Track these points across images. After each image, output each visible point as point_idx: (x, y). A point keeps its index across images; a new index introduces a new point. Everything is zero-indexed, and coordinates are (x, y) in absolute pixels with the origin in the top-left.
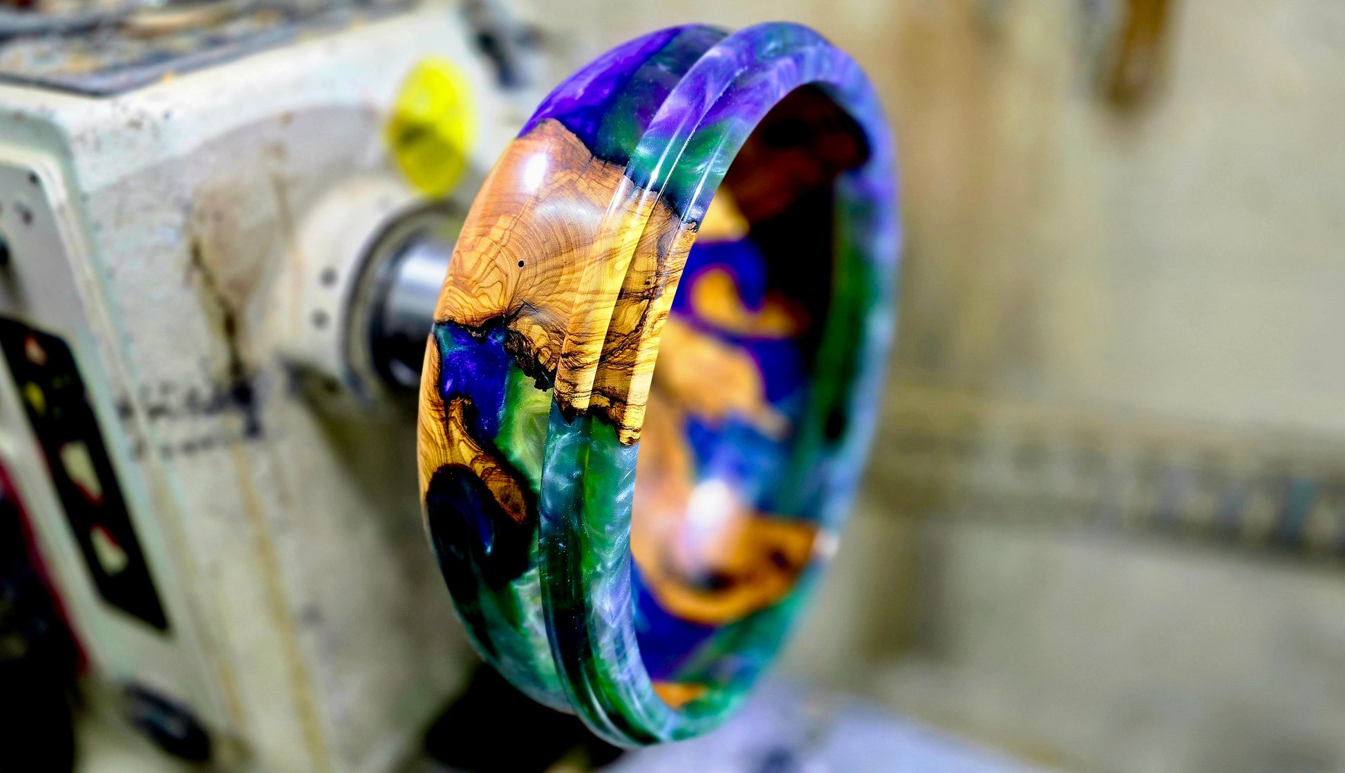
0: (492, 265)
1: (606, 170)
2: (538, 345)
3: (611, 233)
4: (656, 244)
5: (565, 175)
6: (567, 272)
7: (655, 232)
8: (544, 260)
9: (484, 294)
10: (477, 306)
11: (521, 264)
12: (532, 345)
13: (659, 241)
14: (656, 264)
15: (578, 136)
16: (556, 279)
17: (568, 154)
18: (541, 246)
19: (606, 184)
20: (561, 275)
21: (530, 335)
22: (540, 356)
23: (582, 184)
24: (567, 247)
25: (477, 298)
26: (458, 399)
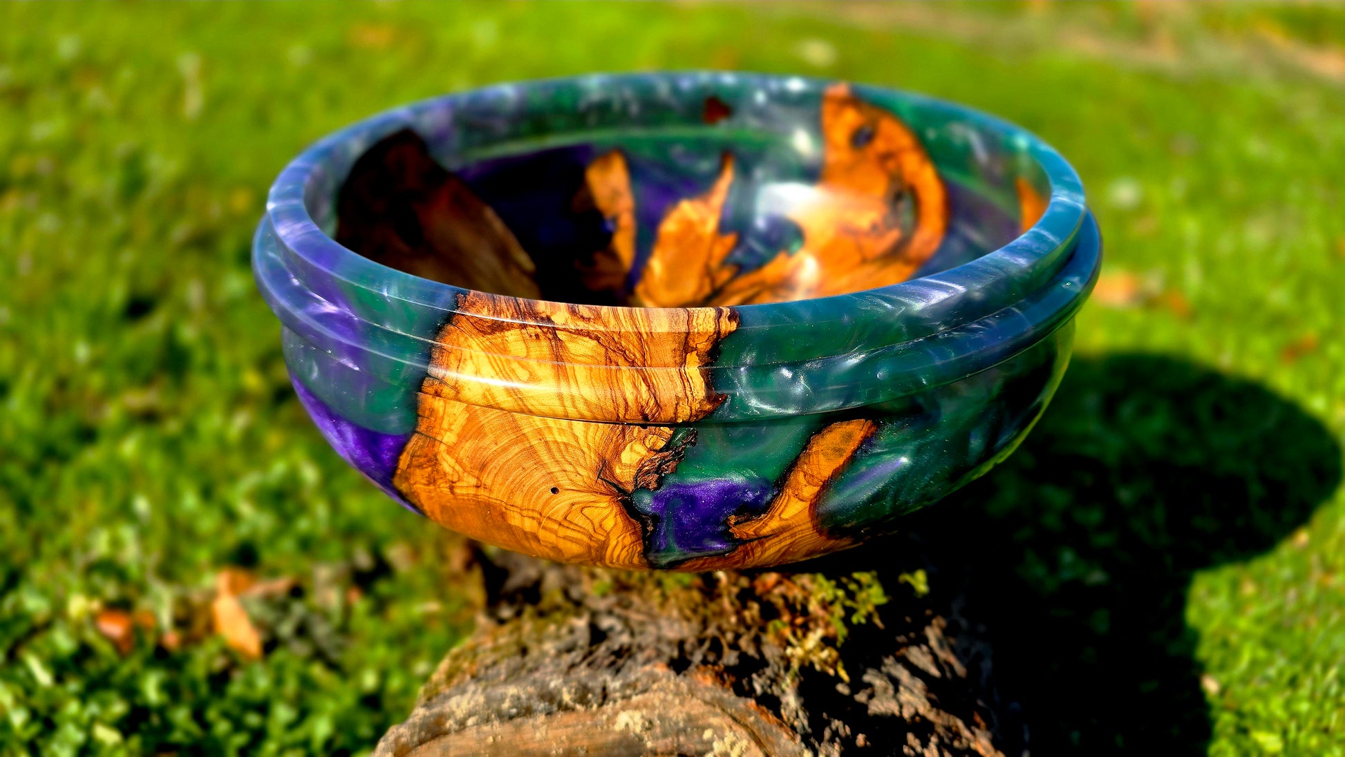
0: (566, 524)
1: (427, 413)
2: (643, 451)
4: (490, 337)
5: (444, 460)
6: (551, 436)
7: (476, 340)
8: (544, 465)
9: (601, 526)
10: (618, 532)
11: (554, 490)
12: (646, 459)
13: (485, 333)
14: (512, 332)
15: (401, 454)
16: (562, 447)
17: (422, 460)
18: (528, 471)
19: (441, 410)
20: (556, 442)
21: (634, 463)
22: (657, 448)
23: (449, 438)
24: (522, 441)
25: (608, 534)
26: (731, 531)
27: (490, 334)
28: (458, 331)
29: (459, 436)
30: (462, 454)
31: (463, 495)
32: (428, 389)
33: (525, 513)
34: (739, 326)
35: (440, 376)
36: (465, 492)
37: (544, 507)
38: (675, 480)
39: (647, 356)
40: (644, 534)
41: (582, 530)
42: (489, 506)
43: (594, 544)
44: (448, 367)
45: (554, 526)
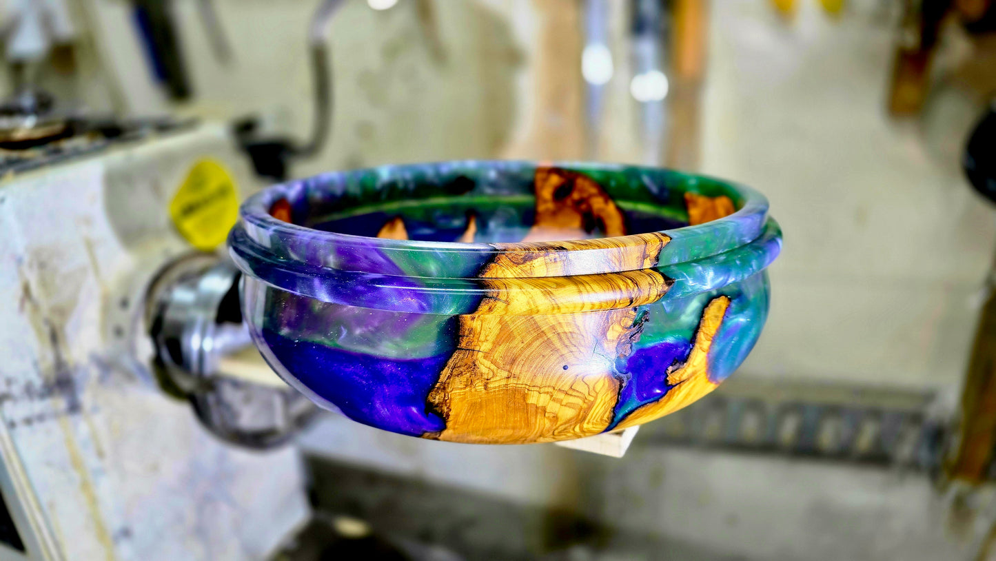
0: (570, 392)
1: (467, 332)
2: (620, 330)
3: (530, 300)
4: (521, 266)
5: (481, 364)
6: (561, 329)
7: (511, 270)
8: (557, 350)
9: (594, 388)
10: (604, 391)
11: (565, 368)
12: (622, 335)
13: (518, 264)
15: (443, 370)
16: (569, 335)
17: (461, 369)
18: (547, 357)
19: (479, 329)
20: (565, 333)
21: (615, 339)
22: (628, 326)
23: (485, 347)
24: (541, 337)
25: (597, 394)
26: (668, 379)
27: (523, 263)
28: (498, 267)
29: (494, 343)
30: (497, 355)
31: (495, 388)
32: (484, 307)
33: (542, 390)
34: (671, 239)
35: (495, 295)
36: (497, 384)
37: (557, 382)
38: (639, 347)
39: (623, 263)
40: (620, 389)
41: (580, 395)
42: (515, 391)
43: (585, 406)
44: (498, 288)
45: (561, 396)
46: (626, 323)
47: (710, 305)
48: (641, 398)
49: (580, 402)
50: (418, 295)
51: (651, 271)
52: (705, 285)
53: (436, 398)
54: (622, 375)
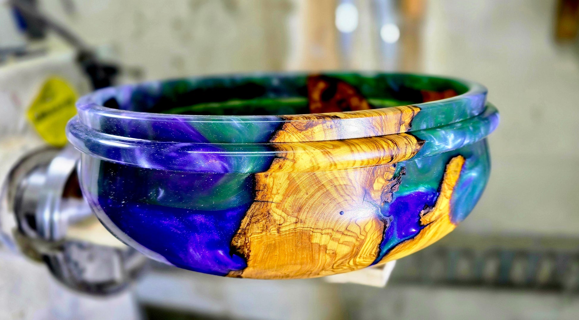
0: (346, 233)
1: (262, 188)
2: (383, 181)
3: (313, 159)
4: (304, 132)
5: (274, 212)
6: (337, 182)
7: (296, 135)
8: (335, 199)
9: (364, 228)
10: (372, 231)
11: (341, 213)
12: (385, 185)
13: (301, 130)
15: (243, 218)
16: (344, 187)
17: (258, 217)
18: (327, 205)
19: (271, 185)
20: (340, 185)
21: (380, 189)
22: (389, 179)
23: (277, 198)
24: (322, 189)
25: (367, 233)
26: (421, 220)
27: (305, 130)
28: (285, 133)
29: (284, 195)
30: (287, 204)
31: (286, 231)
32: (275, 166)
33: (324, 232)
34: (421, 109)
35: (284, 156)
36: (287, 228)
37: (335, 225)
38: (398, 195)
39: (384, 129)
40: (384, 229)
41: (354, 235)
42: (302, 233)
43: (357, 243)
44: (287, 150)
45: (339, 236)
46: (388, 177)
47: (450, 162)
48: (400, 236)
49: (353, 240)
50: (221, 158)
51: (406, 135)
52: (447, 145)
53: (238, 242)
54: (386, 218)
